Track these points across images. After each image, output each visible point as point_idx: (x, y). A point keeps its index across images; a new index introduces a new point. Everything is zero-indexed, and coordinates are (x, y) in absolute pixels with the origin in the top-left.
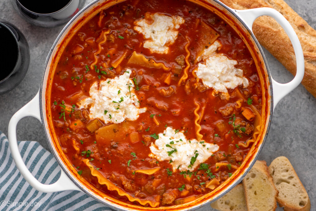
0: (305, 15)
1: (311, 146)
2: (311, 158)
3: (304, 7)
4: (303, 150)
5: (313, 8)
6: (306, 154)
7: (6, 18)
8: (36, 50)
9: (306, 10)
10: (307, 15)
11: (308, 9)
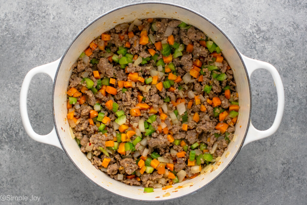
0: (256, 25)
3: (255, 18)
5: (262, 20)
8: (32, 53)
9: (256, 21)
10: (257, 26)
11: (257, 20)
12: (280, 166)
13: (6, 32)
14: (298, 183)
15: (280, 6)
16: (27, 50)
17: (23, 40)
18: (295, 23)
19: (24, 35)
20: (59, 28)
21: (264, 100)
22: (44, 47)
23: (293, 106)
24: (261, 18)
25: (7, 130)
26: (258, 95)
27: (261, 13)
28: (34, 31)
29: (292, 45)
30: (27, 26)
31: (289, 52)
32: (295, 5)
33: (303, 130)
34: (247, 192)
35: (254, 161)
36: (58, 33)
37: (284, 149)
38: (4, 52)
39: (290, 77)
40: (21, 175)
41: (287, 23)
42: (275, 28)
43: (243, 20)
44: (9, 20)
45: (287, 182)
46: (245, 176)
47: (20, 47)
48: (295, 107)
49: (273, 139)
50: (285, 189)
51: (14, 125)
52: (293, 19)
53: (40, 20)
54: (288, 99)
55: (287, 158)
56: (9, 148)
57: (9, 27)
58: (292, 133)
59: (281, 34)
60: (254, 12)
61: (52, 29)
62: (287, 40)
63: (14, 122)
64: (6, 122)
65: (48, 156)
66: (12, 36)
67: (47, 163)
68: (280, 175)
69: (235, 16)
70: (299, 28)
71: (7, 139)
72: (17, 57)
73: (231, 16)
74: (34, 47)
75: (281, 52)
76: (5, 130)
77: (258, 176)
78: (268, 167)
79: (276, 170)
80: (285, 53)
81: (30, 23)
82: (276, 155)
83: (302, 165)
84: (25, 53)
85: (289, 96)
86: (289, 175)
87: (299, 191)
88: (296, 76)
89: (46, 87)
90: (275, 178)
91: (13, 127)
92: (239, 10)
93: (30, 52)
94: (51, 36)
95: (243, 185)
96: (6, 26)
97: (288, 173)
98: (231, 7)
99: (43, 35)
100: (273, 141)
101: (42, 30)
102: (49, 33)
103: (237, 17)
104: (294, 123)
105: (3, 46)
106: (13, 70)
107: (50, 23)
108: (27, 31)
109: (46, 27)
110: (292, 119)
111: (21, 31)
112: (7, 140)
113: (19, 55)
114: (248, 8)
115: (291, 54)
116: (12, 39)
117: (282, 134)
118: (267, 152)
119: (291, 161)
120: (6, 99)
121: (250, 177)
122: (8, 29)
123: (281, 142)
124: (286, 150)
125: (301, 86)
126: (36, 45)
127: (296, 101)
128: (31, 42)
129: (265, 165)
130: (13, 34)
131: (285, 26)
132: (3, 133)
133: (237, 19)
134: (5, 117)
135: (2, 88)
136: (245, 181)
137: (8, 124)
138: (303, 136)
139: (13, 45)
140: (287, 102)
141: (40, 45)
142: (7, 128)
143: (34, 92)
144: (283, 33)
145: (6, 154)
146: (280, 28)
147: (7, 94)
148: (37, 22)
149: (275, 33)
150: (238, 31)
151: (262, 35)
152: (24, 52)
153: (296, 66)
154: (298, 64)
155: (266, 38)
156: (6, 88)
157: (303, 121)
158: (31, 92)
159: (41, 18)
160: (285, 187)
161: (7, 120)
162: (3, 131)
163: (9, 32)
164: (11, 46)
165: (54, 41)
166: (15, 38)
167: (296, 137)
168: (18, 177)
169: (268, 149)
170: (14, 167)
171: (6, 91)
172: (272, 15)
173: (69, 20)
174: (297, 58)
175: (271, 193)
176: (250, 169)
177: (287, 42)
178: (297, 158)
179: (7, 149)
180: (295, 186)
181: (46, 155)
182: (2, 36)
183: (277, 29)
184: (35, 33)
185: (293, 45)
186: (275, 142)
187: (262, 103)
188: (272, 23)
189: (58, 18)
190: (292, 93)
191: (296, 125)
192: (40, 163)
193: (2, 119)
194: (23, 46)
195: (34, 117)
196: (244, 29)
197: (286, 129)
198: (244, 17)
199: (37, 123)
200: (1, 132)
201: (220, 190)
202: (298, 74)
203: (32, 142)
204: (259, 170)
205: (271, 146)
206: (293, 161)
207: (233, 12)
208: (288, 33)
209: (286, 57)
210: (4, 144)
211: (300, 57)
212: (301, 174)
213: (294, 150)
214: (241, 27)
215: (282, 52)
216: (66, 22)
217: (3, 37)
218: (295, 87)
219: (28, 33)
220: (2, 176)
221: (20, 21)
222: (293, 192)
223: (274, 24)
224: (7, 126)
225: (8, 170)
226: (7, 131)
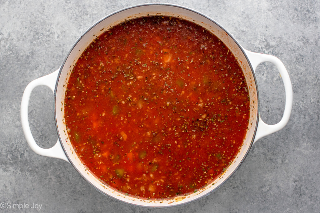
0: (264, 40)
1: (270, 152)
2: (270, 162)
3: (263, 33)
4: (263, 156)
5: (271, 34)
6: (266, 159)
7: (11, 45)
8: (36, 72)
9: (265, 36)
10: (266, 41)
11: (266, 35)
12: (291, 184)
13: (9, 52)
14: (311, 201)
15: (289, 21)
16: (31, 70)
17: (27, 60)
18: (304, 38)
19: (28, 54)
20: (64, 46)
21: (274, 117)
22: (48, 66)
23: (304, 122)
24: (270, 33)
25: (12, 151)
26: (268, 111)
27: (270, 28)
28: (38, 51)
29: (301, 60)
30: (31, 45)
31: (300, 68)
32: (305, 19)
33: (315, 147)
34: (259, 211)
35: (265, 179)
36: (63, 52)
37: (295, 166)
38: (8, 72)
39: (300, 92)
40: (27, 197)
41: (296, 38)
42: (285, 43)
43: (251, 35)
44: (13, 39)
45: (300, 200)
46: (256, 195)
47: (23, 66)
48: (306, 122)
49: (285, 156)
50: (297, 207)
51: (19, 147)
52: (303, 34)
53: (44, 39)
54: (299, 115)
55: (299, 176)
56: (14, 170)
57: (13, 47)
58: (304, 150)
59: (291, 48)
60: (262, 27)
61: (57, 48)
62: (297, 55)
63: (19, 143)
64: (11, 144)
65: (54, 177)
66: (16, 56)
67: (53, 185)
68: (292, 193)
69: (243, 31)
70: (308, 42)
71: (12, 160)
72: (21, 77)
73: (240, 32)
74: (38, 66)
75: (290, 68)
76: (9, 152)
77: (269, 195)
78: (279, 185)
79: (288, 187)
80: (295, 68)
81: (34, 42)
82: (288, 173)
83: (314, 182)
84: (30, 73)
85: (300, 112)
86: (302, 193)
87: (312, 209)
88: (307, 92)
89: (51, 107)
90: (287, 196)
91: (17, 148)
92: (247, 26)
93: (34, 72)
94: (56, 56)
95: (254, 203)
96: (10, 46)
97: (300, 191)
98: (239, 23)
99: (47, 54)
100: (284, 158)
101: (46, 49)
102: (53, 52)
103: (245, 32)
104: (306, 139)
105: (6, 66)
106: (17, 91)
107: (55, 42)
108: (31, 51)
109: (50, 46)
110: (303, 135)
111: (25, 50)
112: (12, 162)
113: (24, 75)
114: (256, 23)
115: (301, 69)
116: (15, 58)
117: (294, 150)
118: (278, 169)
119: (303, 178)
120: (10, 119)
121: (261, 196)
122: (11, 49)
123: (292, 159)
124: (298, 167)
125: (312, 102)
126: (41, 65)
127: (307, 117)
128: (36, 62)
129: (276, 182)
130: (17, 54)
131: (294, 41)
132: (7, 154)
133: (245, 34)
134: (10, 139)
135: (6, 108)
136: (256, 200)
137: (13, 145)
138: (314, 152)
139: (17, 65)
140: (298, 118)
141: (44, 64)
142: (12, 149)
143: (39, 112)
144: (292, 48)
145: (11, 176)
146: (289, 42)
147: (11, 114)
148: (41, 41)
149: (284, 48)
150: (247, 46)
151: (271, 51)
152: (28, 71)
153: (307, 81)
154: (309, 79)
155: (275, 54)
156: (10, 109)
157: (314, 137)
158: (36, 112)
159: (45, 37)
160: (298, 205)
161: (11, 141)
162: (8, 153)
163: (12, 52)
164: (15, 65)
165: (59, 60)
166: (19, 57)
167: (308, 154)
168: (24, 199)
169: (279, 166)
170: (19, 189)
171: (11, 111)
172: (281, 29)
173: (74, 38)
174: (307, 73)
175: (283, 211)
176: (261, 187)
177: (297, 57)
178: (309, 175)
179: (12, 171)
180: (307, 204)
181: (52, 177)
182: (5, 56)
183: (286, 44)
184: (39, 53)
185: (303, 60)
186: (286, 159)
187: (272, 119)
188: (281, 38)
189: (63, 37)
190: (303, 109)
191: (308, 142)
192: (46, 184)
193: (6, 141)
194: (27, 65)
195: (40, 138)
196: (252, 45)
197: (298, 145)
198: (253, 32)
199: (42, 144)
200: (6, 154)
201: (231, 209)
202: (308, 89)
203: (37, 163)
204: (270, 188)
205: (282, 164)
206: (305, 178)
207: (241, 28)
208: (297, 47)
209: (296, 73)
210: (9, 165)
211: (310, 72)
212: (314, 191)
213: (306, 167)
214: (249, 43)
215: (292, 67)
216: (71, 41)
217: (7, 57)
218: (306, 103)
219: (32, 52)
220: (8, 198)
221: (24, 40)
222: (305, 210)
223: (283, 39)
224: (12, 148)
225: (13, 192)
226: (12, 153)
